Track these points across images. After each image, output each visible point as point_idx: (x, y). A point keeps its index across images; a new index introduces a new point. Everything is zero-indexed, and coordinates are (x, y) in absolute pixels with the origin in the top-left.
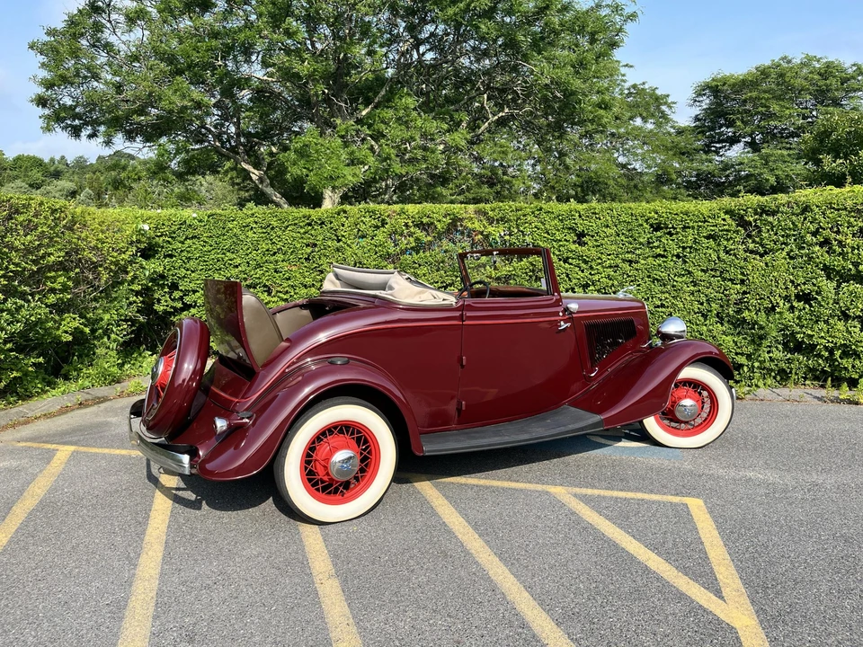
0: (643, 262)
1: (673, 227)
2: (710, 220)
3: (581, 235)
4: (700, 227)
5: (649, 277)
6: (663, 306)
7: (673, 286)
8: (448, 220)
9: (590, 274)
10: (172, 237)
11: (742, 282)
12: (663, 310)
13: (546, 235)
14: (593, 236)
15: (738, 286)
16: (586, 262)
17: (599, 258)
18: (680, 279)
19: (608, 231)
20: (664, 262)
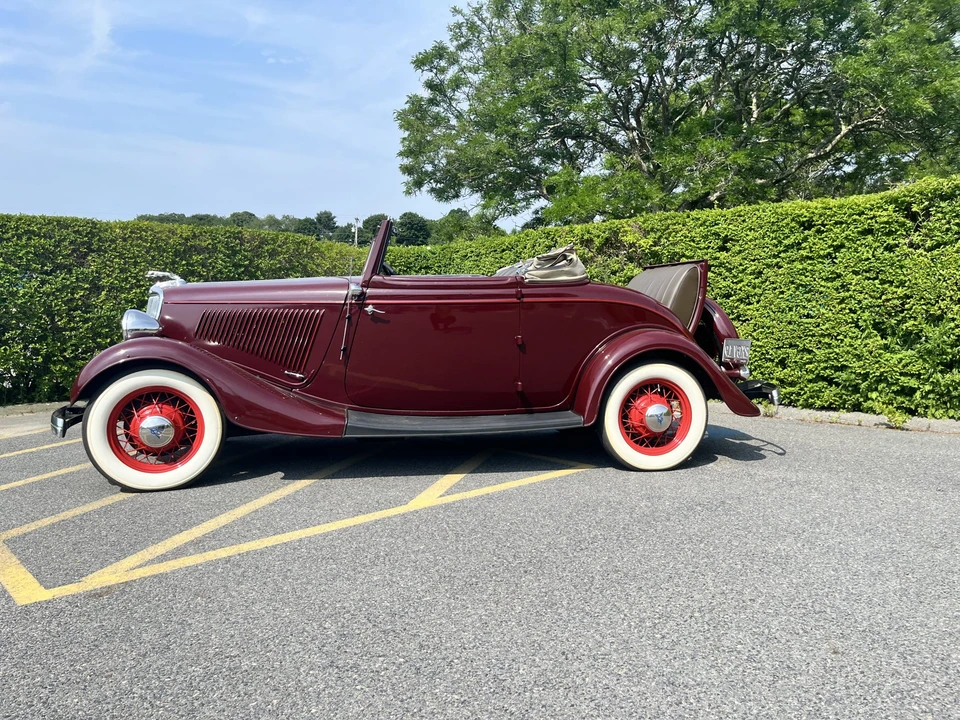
0: (786, 266)
1: (824, 226)
2: (869, 213)
3: (726, 240)
4: (855, 220)
5: (793, 283)
6: (808, 316)
7: (821, 293)
8: (606, 235)
9: (733, 282)
10: (408, 268)
11: (902, 284)
12: (809, 320)
13: (692, 244)
14: (738, 241)
15: (900, 290)
16: (729, 270)
17: (741, 265)
18: (829, 284)
19: (752, 234)
20: (811, 264)
